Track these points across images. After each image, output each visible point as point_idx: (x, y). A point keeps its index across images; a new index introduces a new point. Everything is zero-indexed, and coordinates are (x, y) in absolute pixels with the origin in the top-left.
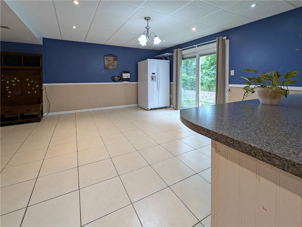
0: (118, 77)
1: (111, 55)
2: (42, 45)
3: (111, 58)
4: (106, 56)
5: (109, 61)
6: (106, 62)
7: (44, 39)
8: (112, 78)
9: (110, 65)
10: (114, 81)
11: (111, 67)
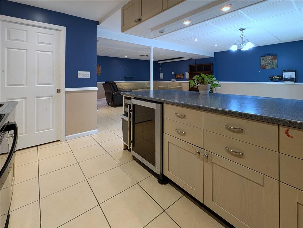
0: (278, 76)
1: (268, 55)
2: (213, 57)
3: (269, 58)
4: (263, 56)
5: (266, 61)
6: (263, 62)
7: (215, 53)
8: (270, 77)
9: (267, 65)
10: (272, 80)
11: (268, 67)
